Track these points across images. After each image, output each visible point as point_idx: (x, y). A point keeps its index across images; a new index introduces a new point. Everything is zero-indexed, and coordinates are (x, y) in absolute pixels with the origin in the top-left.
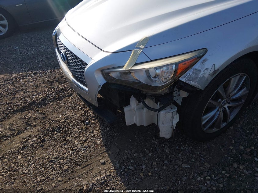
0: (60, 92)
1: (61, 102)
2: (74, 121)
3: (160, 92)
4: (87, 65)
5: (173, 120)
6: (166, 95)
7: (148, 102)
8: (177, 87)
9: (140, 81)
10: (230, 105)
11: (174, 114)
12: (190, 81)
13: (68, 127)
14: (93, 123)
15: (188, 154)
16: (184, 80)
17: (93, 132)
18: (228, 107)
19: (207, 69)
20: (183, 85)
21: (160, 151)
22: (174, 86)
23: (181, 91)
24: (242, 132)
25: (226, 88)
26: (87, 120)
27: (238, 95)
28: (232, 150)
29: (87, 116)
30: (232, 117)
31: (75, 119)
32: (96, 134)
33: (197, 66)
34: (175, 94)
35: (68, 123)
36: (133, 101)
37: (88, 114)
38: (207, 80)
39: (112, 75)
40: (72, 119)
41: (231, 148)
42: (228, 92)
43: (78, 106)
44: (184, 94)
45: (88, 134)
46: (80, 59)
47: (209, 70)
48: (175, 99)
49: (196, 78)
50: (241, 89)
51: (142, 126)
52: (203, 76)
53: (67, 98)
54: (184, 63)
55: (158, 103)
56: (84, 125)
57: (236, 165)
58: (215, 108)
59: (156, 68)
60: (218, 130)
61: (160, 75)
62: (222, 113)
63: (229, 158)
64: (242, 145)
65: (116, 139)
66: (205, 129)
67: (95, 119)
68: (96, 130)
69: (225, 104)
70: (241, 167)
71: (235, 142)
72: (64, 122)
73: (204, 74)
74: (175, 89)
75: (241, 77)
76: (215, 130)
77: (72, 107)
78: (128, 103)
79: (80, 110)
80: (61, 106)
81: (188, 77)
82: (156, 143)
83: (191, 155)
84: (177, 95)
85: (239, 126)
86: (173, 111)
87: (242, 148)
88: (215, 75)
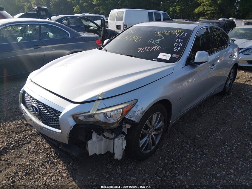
0: (19, 141)
1: (22, 149)
2: (39, 163)
3: (114, 126)
4: (61, 113)
5: (123, 145)
6: (118, 127)
7: (106, 134)
8: (124, 122)
9: (100, 121)
10: (155, 133)
11: (123, 140)
12: (131, 118)
13: (34, 168)
14: (56, 161)
15: (133, 171)
16: (127, 117)
17: (57, 169)
18: (154, 134)
19: (139, 111)
20: (127, 120)
21: (114, 173)
22: (122, 121)
23: (127, 124)
24: (165, 151)
25: (150, 122)
26: (50, 160)
27: (158, 126)
28: (160, 163)
29: (50, 157)
30: (157, 142)
31: (39, 161)
32: (61, 169)
33: (134, 109)
34: (123, 126)
35: (33, 165)
36: (95, 136)
37: (50, 155)
38: (140, 116)
39: (80, 118)
40: (37, 161)
41: (160, 162)
42: (152, 125)
43: (40, 151)
44: (128, 126)
45: (54, 170)
46: (54, 109)
47: (140, 111)
48: (123, 130)
49: (134, 116)
50: (159, 122)
51: (101, 155)
52: (138, 115)
53: (27, 145)
54: (127, 107)
55: (113, 134)
56: (48, 164)
57: (164, 172)
58: (146, 135)
59: (111, 111)
60: (150, 151)
61: (113, 116)
62: (150, 138)
63: (159, 168)
64: (166, 160)
65: (79, 170)
66: (142, 151)
67: (57, 159)
68: (60, 167)
69: (151, 133)
70: (168, 173)
71: (162, 158)
72: (30, 165)
73: (138, 113)
74: (123, 123)
75: (158, 115)
76: (148, 151)
77: (33, 152)
78: (90, 138)
79: (41, 153)
80: (22, 153)
81: (129, 115)
82: (110, 168)
83: (136, 171)
84: (124, 127)
85: (163, 148)
86: (122, 138)
87: (166, 161)
88: (144, 114)
